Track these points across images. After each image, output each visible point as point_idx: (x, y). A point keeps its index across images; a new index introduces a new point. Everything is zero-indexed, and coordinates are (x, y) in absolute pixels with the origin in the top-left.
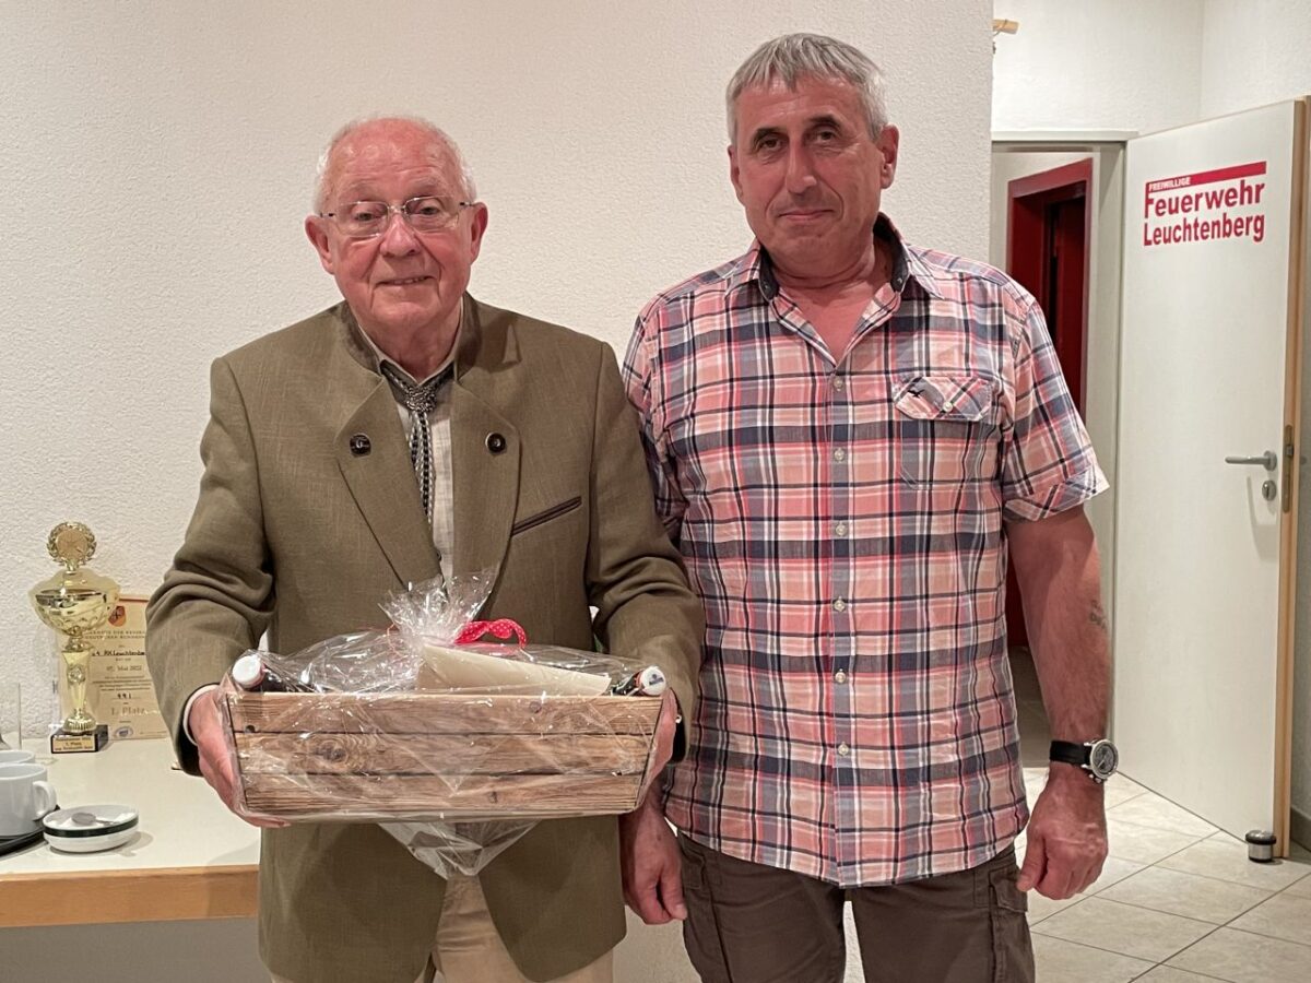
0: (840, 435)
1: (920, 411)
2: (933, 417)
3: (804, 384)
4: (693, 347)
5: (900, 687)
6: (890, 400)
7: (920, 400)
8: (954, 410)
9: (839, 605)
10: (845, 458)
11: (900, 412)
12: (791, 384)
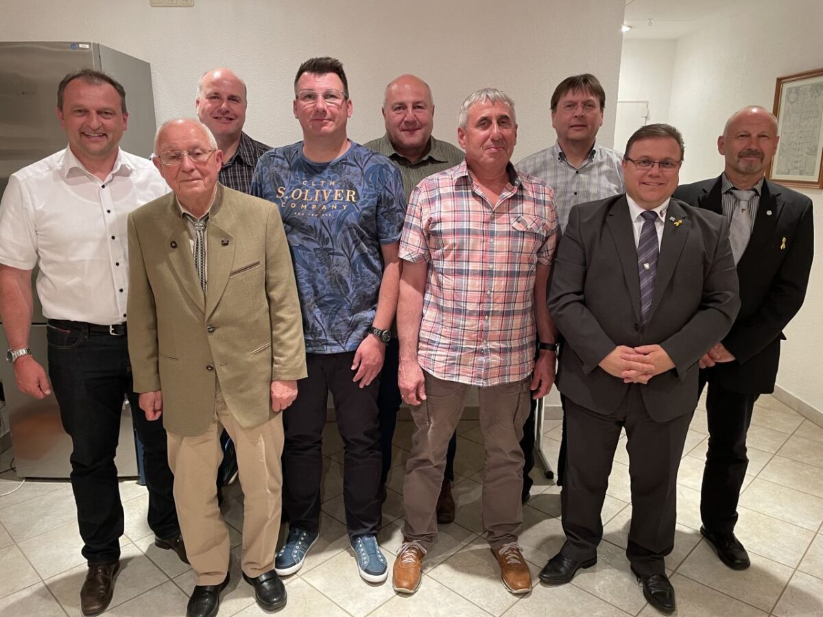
0: (492, 234)
1: (520, 228)
2: (525, 230)
5: (505, 322)
6: (510, 224)
7: (520, 224)
8: (531, 228)
9: (489, 292)
10: (493, 242)
11: (514, 228)
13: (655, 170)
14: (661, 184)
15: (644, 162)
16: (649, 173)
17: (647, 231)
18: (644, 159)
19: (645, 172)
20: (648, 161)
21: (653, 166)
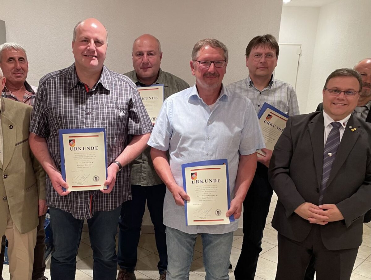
13: (342, 96)
14: (345, 105)
15: (335, 91)
16: (337, 98)
17: (333, 134)
18: (335, 89)
19: (335, 96)
20: (337, 90)
21: (340, 93)
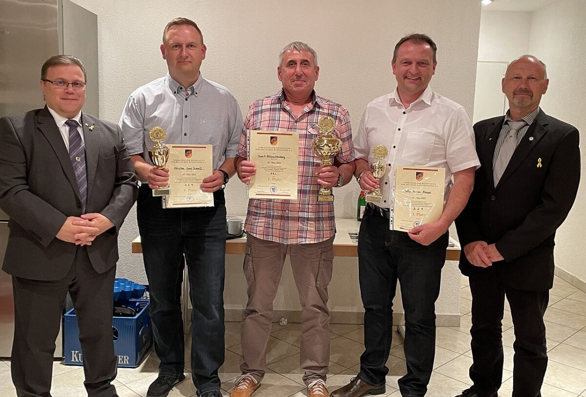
2: (317, 133)
3: (287, 123)
4: (262, 111)
6: (307, 129)
7: (314, 130)
12: (284, 123)
13: (70, 89)
14: (75, 99)
17: (73, 134)
